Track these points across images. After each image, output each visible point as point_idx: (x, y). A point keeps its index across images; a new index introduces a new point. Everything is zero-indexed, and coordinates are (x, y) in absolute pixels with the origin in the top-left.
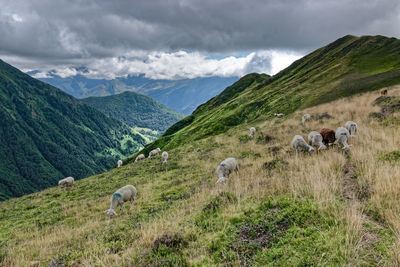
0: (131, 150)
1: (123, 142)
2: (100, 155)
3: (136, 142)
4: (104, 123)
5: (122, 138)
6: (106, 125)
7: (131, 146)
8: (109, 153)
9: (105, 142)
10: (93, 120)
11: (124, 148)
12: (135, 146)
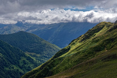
0: (25, 66)
1: (20, 61)
2: (7, 69)
3: (28, 61)
4: (9, 50)
5: (20, 59)
6: (11, 51)
7: (25, 64)
8: (13, 68)
9: (10, 61)
10: (3, 48)
11: (21, 65)
12: (28, 64)
